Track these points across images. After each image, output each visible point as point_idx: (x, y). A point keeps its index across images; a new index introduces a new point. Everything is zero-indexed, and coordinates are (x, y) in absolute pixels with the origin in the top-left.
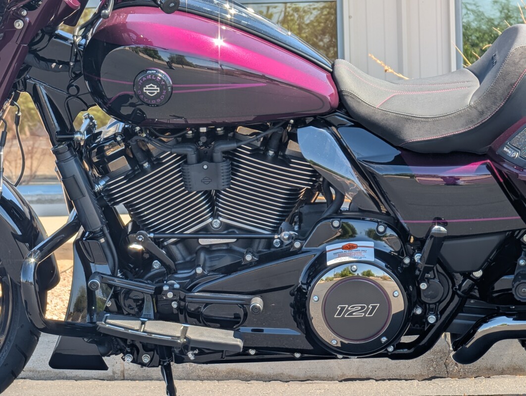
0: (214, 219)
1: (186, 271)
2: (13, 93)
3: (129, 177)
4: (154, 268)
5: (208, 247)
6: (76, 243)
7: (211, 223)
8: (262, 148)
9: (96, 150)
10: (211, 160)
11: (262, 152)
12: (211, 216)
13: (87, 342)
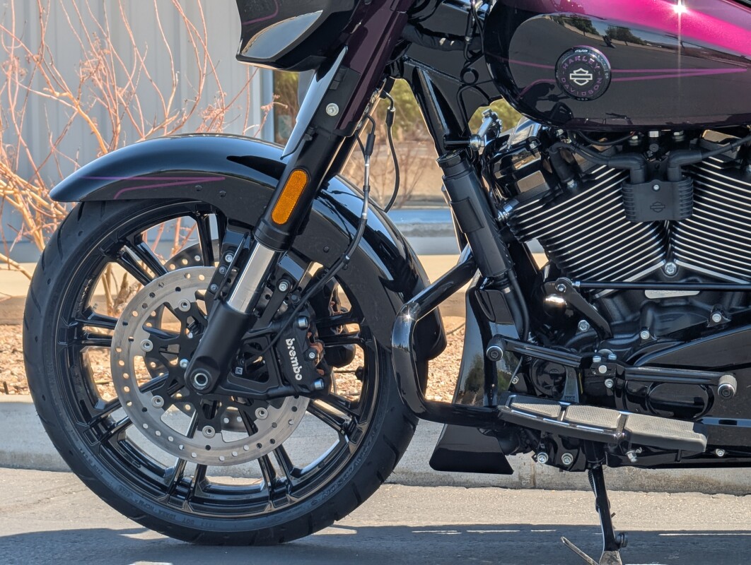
0: (667, 262)
1: (626, 336)
2: (385, 80)
3: (547, 201)
4: (580, 331)
5: (659, 301)
6: (470, 294)
7: (663, 268)
8: (738, 161)
9: (500, 162)
10: (665, 177)
11: (738, 167)
12: (662, 258)
13: (483, 433)
